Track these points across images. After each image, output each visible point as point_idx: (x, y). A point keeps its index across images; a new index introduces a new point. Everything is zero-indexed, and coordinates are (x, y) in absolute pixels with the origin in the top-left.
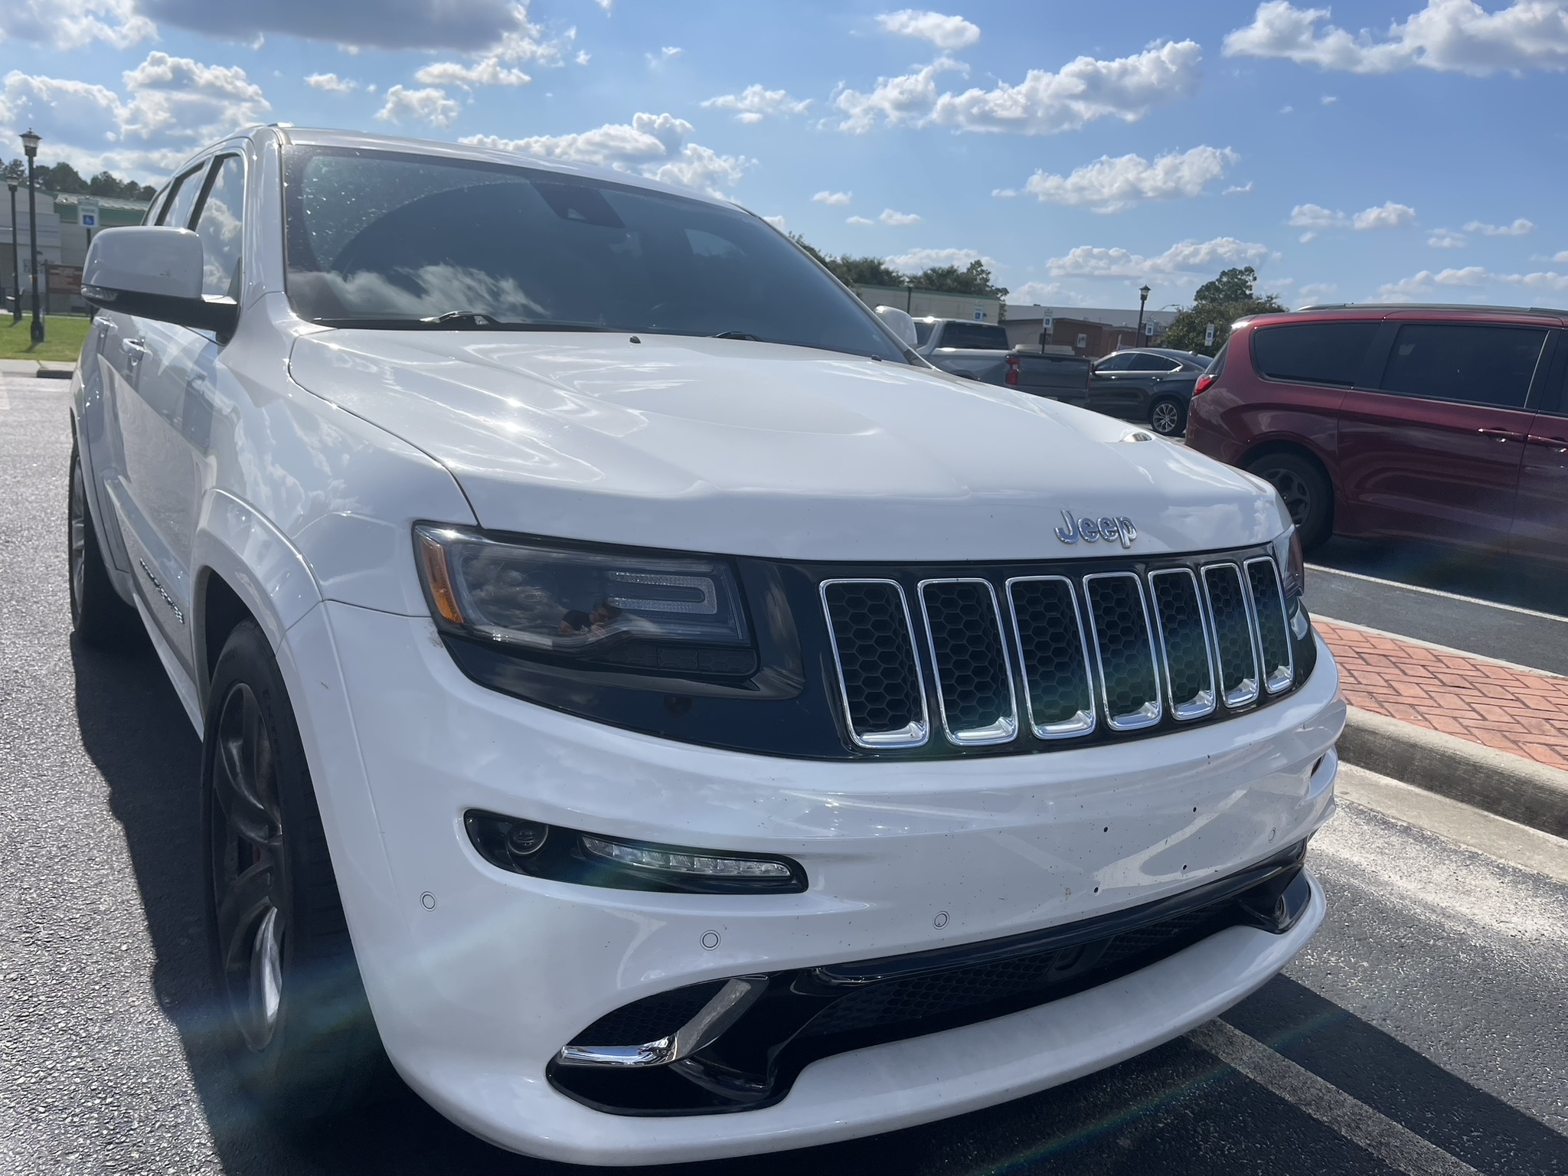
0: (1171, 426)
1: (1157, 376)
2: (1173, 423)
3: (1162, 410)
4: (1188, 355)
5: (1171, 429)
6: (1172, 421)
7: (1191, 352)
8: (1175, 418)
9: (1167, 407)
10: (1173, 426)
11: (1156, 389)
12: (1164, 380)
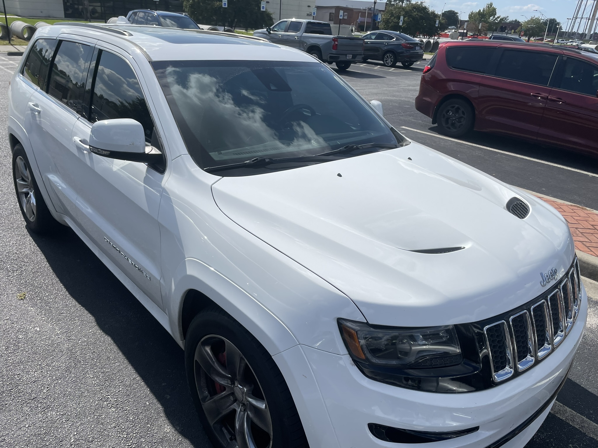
0: (391, 63)
1: (386, 42)
2: (391, 62)
3: (387, 57)
4: (397, 33)
5: (391, 64)
6: (391, 61)
7: (398, 32)
8: (393, 60)
9: (390, 55)
10: (392, 63)
11: (386, 48)
12: (389, 44)
